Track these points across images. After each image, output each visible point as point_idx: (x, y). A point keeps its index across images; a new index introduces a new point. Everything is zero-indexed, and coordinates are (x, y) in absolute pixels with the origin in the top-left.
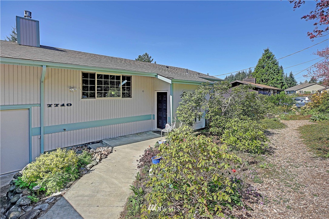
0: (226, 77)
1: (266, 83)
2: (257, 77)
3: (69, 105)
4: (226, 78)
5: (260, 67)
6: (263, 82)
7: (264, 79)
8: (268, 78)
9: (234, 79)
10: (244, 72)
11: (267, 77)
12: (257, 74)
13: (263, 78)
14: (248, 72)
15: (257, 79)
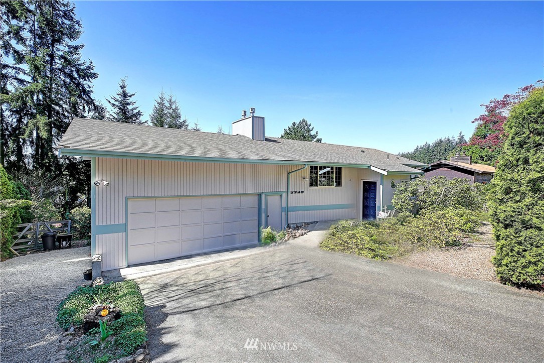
0: (417, 148)
1: (489, 162)
2: (473, 153)
3: (302, 192)
4: (417, 150)
5: (480, 136)
6: (483, 160)
7: (486, 156)
8: (493, 153)
9: (430, 151)
10: (448, 140)
11: (490, 153)
12: (473, 148)
13: (484, 154)
14: (456, 139)
15: (473, 155)
